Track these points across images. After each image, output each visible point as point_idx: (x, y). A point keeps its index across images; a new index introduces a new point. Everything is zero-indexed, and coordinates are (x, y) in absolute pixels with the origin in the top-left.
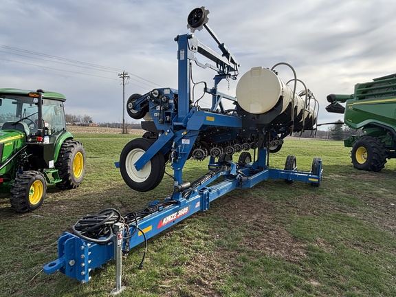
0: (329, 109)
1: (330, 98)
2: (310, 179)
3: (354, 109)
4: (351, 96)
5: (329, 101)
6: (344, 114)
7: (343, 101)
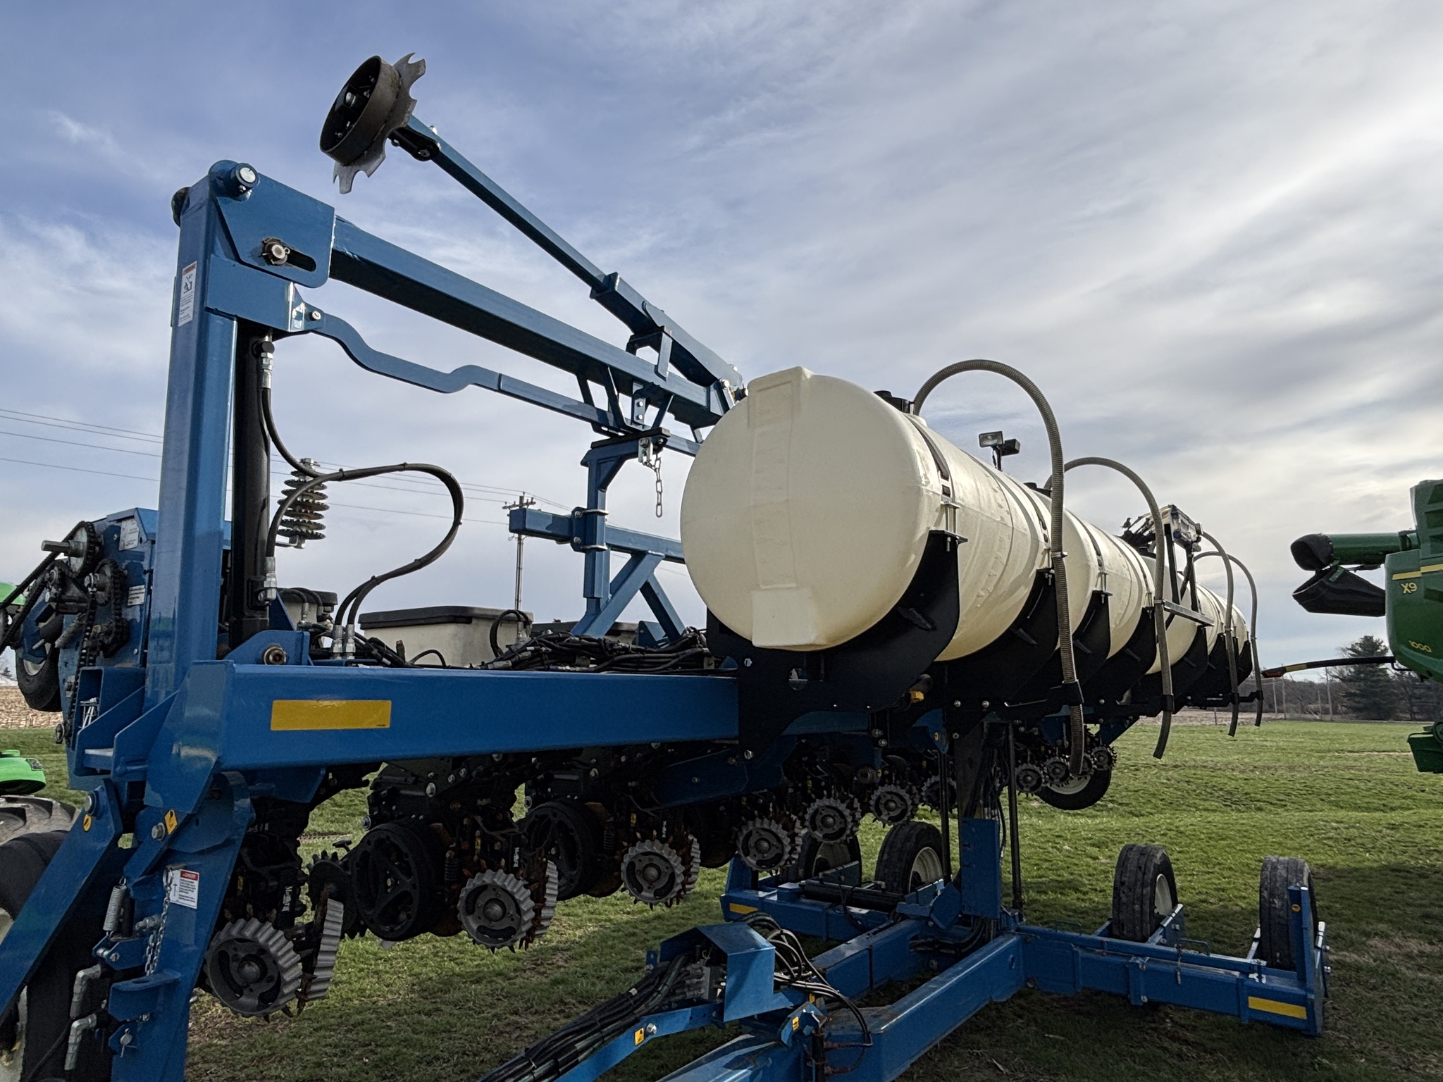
0: (1311, 598)
1: (1306, 551)
2: (1255, 1003)
3: (1430, 594)
4: (1403, 536)
5: (1305, 565)
6: (1383, 619)
7: (1371, 561)
